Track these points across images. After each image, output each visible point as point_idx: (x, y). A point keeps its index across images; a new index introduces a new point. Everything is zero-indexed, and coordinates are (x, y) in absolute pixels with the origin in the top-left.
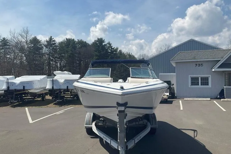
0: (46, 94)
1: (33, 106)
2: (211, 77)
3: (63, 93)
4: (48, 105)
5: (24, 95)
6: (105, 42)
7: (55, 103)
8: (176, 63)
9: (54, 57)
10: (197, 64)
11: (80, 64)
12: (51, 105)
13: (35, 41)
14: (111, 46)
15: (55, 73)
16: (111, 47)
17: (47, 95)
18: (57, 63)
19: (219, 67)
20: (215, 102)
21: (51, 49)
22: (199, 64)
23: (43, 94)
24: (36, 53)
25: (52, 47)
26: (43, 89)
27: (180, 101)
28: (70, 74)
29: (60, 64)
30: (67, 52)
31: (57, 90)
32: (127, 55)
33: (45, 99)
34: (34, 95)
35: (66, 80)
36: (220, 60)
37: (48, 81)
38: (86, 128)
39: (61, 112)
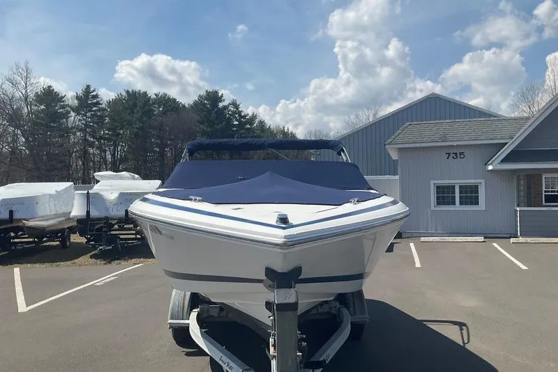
0: (72, 230)
1: (35, 262)
2: (483, 184)
3: (116, 227)
4: (76, 261)
5: (12, 234)
6: (224, 100)
7: (94, 252)
8: (400, 150)
9: (96, 138)
10: (449, 154)
11: (162, 154)
12: (85, 259)
13: (49, 96)
14: (240, 110)
15: (98, 175)
16: (240, 113)
17: (75, 233)
18: (105, 151)
19: (503, 161)
20: (495, 245)
21: (89, 117)
22: (456, 154)
23: (62, 231)
24: (52, 127)
25: (93, 111)
26: (64, 219)
27: (412, 245)
28: (137, 179)
29: (113, 155)
30: (130, 123)
31: (99, 219)
32: (277, 133)
33: (68, 244)
34: (40, 233)
35: (122, 195)
36: (506, 143)
37: (76, 197)
38: (172, 326)
39: (107, 280)
